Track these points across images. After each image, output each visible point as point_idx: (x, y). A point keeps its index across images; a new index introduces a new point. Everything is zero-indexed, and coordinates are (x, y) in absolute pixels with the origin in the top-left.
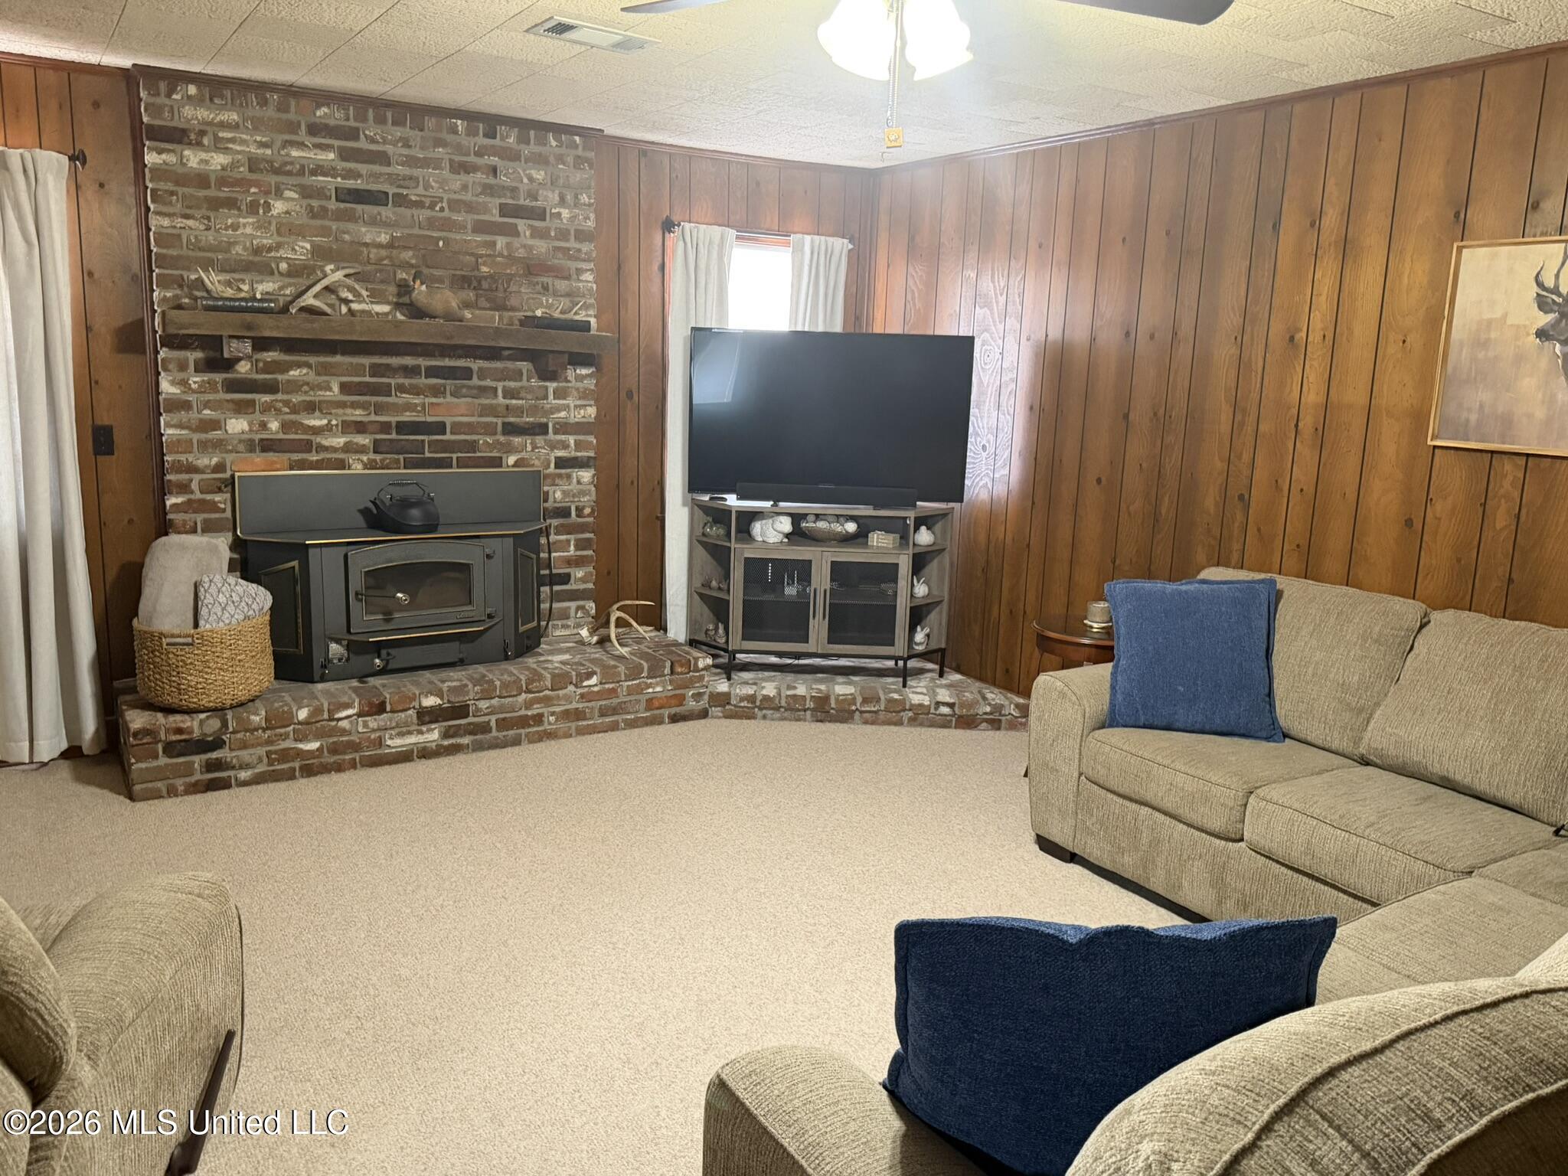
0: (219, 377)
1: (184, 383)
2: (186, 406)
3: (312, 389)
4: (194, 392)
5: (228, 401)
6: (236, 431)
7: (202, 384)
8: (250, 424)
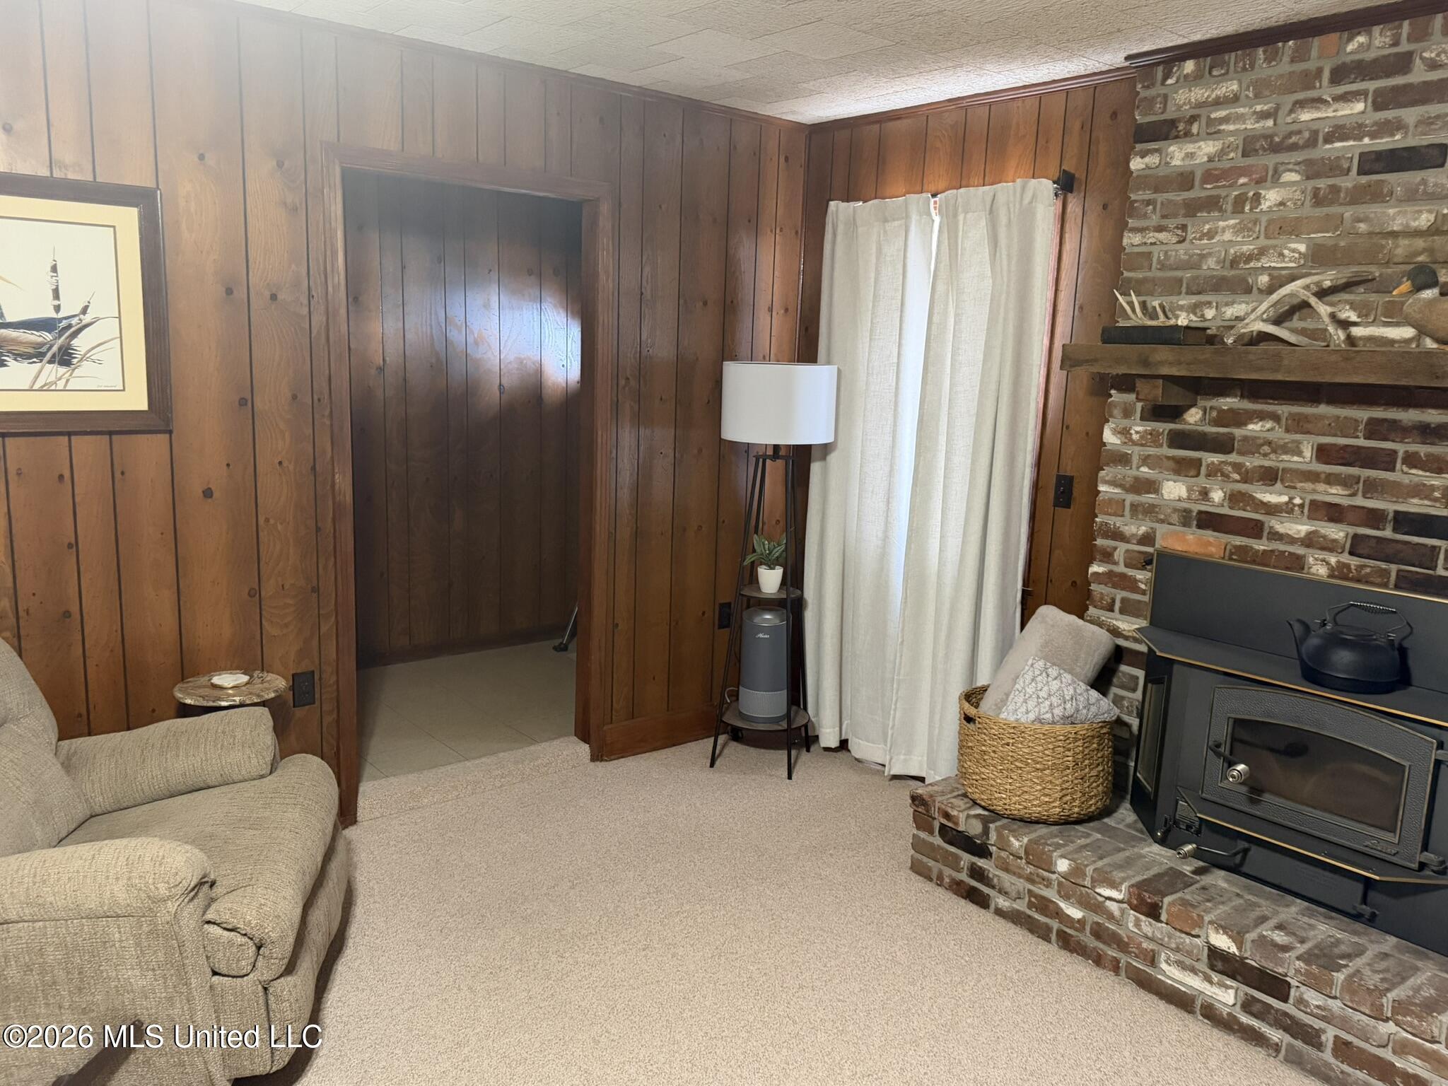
0: (1164, 427)
1: (1125, 432)
2: (1123, 459)
3: (1274, 451)
4: (1135, 443)
5: (1168, 458)
6: (1172, 497)
7: (1143, 435)
8: (1190, 490)
